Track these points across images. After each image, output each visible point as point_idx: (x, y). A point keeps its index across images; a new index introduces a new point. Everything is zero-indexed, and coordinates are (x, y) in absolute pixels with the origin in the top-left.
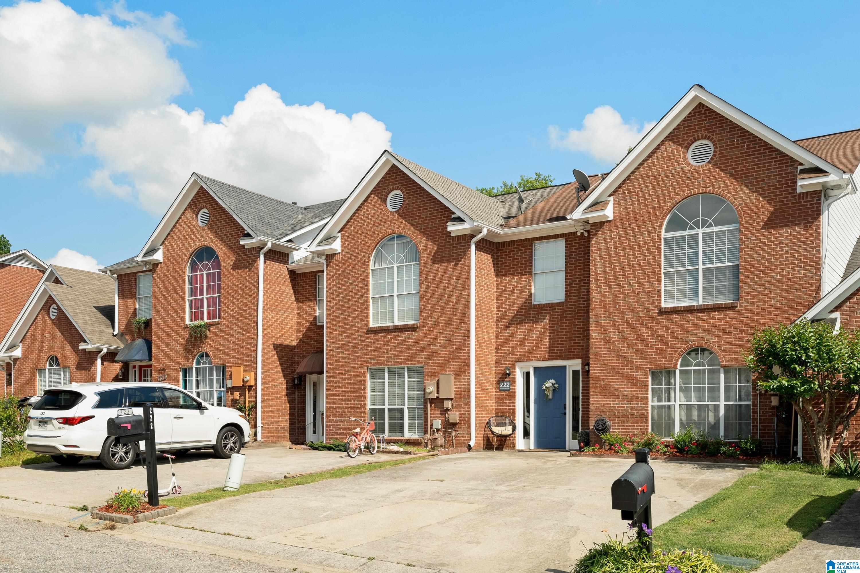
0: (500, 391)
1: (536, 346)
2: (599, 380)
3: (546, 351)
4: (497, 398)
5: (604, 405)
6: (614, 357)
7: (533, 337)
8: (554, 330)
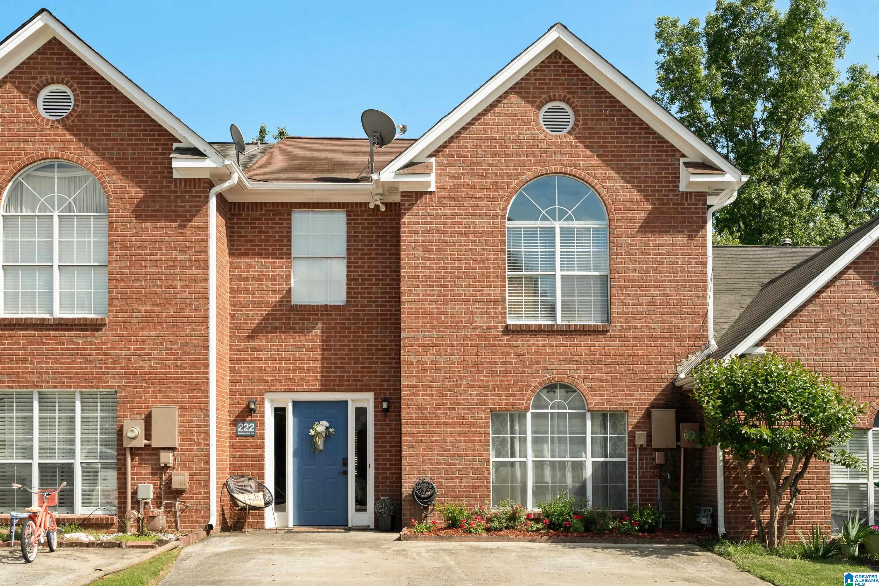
0: (237, 436)
1: (300, 368)
2: (417, 423)
3: (316, 376)
4: (233, 447)
5: (424, 460)
6: (438, 391)
7: (294, 355)
8: (330, 346)
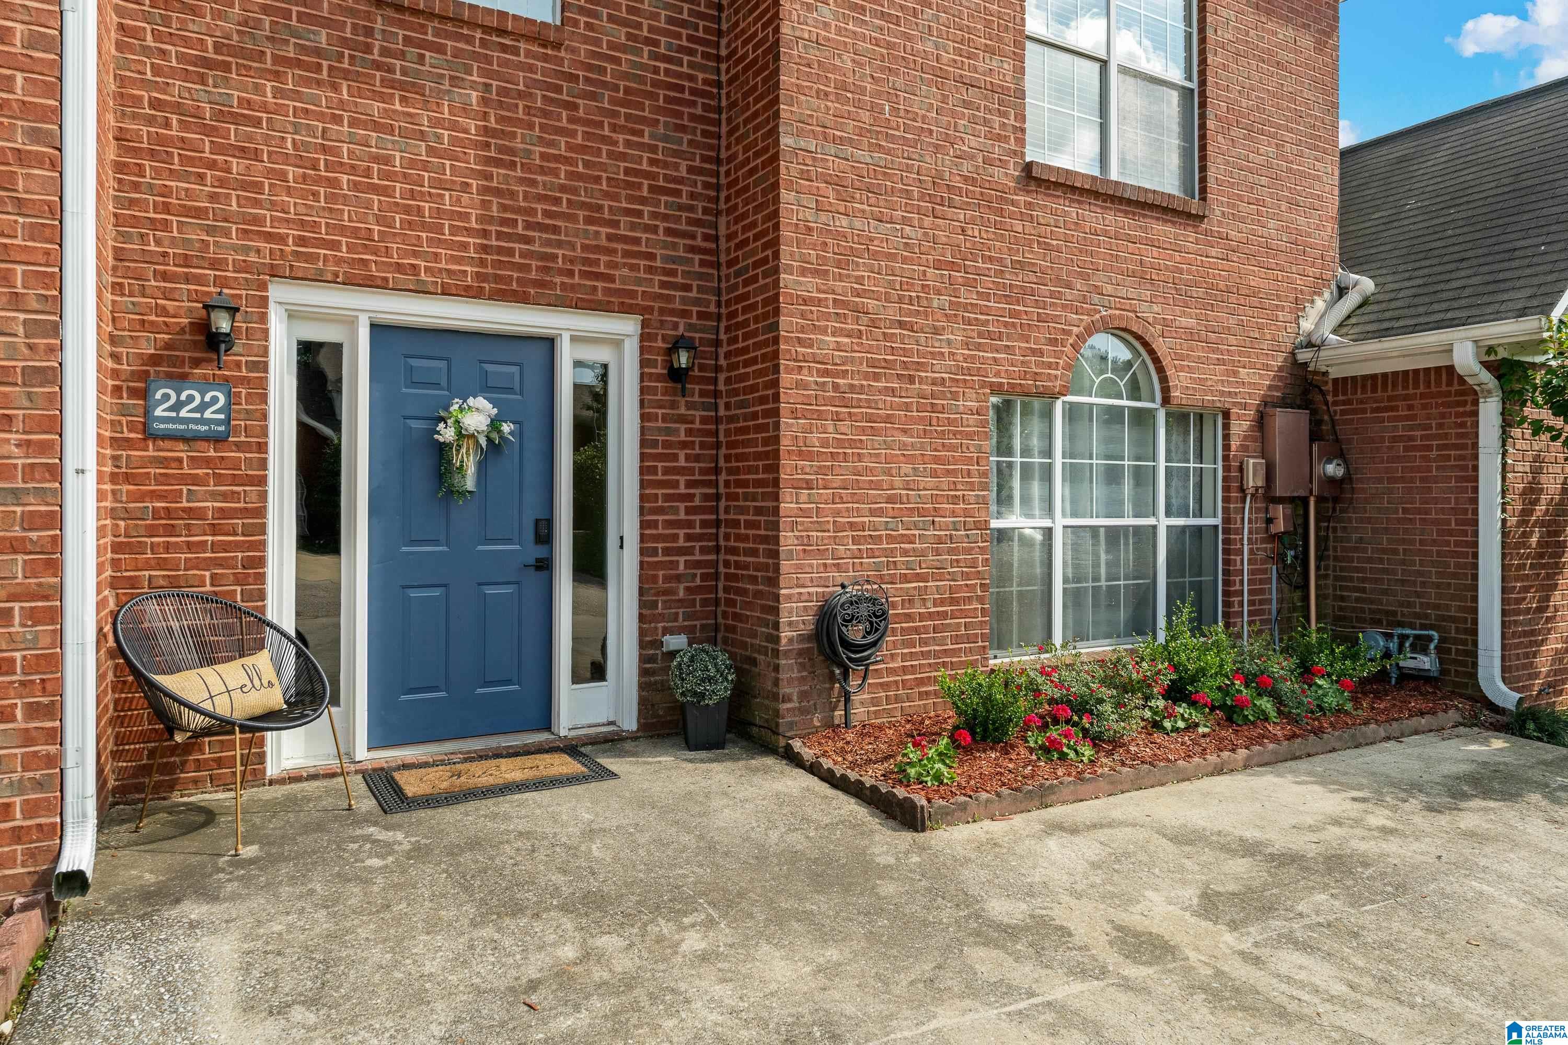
0: (149, 435)
1: (407, 210)
3: (464, 246)
4: (128, 478)
7: (388, 160)
8: (512, 151)
